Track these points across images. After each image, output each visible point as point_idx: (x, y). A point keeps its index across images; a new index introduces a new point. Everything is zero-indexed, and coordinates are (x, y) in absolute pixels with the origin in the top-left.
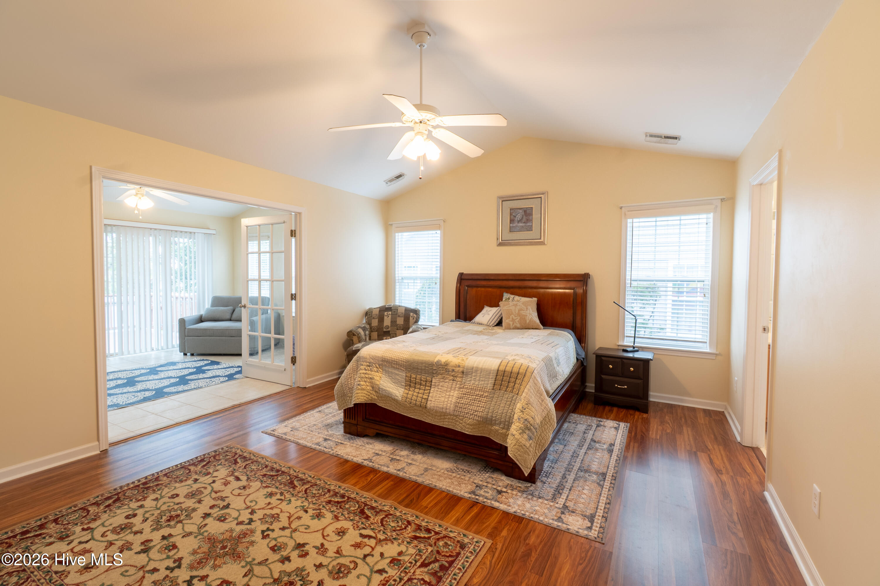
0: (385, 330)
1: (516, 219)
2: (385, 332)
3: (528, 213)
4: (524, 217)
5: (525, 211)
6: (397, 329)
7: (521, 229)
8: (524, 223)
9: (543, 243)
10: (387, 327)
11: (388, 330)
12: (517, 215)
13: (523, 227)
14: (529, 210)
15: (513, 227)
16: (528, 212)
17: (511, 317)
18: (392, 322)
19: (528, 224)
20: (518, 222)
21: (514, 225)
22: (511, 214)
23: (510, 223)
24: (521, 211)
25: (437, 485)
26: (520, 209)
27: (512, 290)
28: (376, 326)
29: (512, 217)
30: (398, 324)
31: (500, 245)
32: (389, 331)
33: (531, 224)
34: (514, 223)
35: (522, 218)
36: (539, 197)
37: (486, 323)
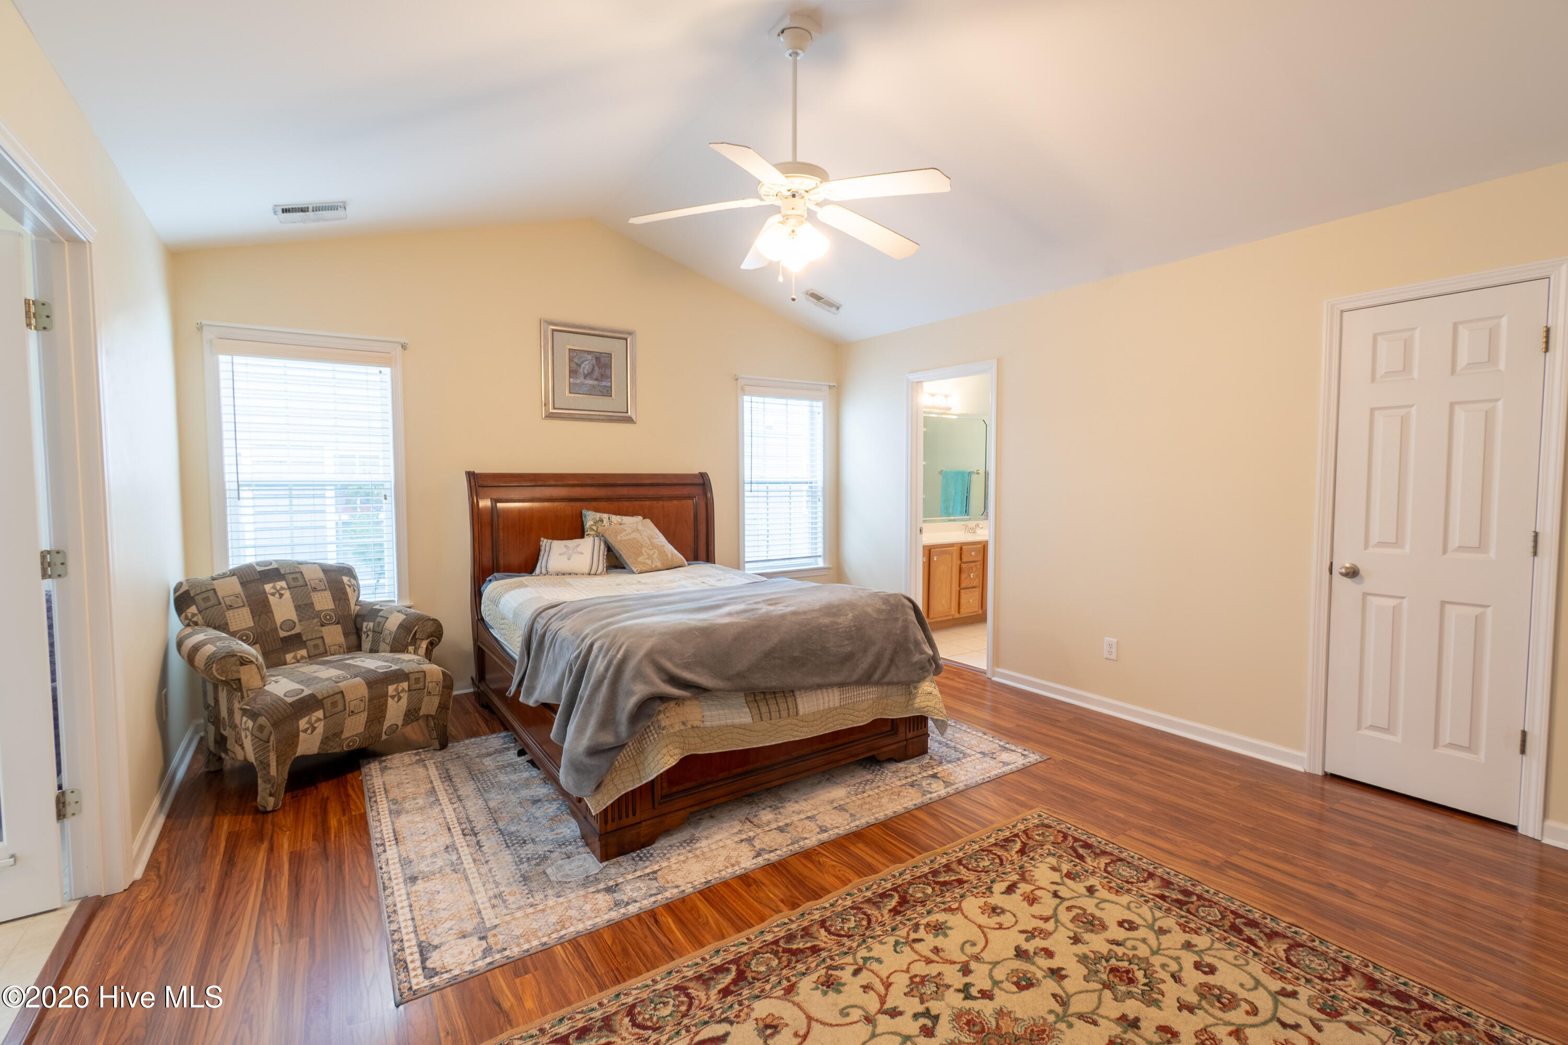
0: (283, 634)
1: (581, 370)
2: (285, 640)
3: (602, 364)
4: (596, 368)
5: (597, 359)
6: (322, 626)
7: (591, 392)
8: (596, 380)
9: (629, 420)
10: (290, 624)
11: (293, 632)
12: (583, 362)
13: (594, 387)
14: (604, 357)
15: (575, 384)
16: (603, 360)
17: (643, 551)
18: (298, 608)
19: (604, 383)
20: (586, 376)
21: (578, 381)
22: (571, 360)
23: (570, 377)
24: (590, 357)
25: (710, 878)
26: (589, 352)
27: (594, 504)
28: (248, 629)
29: (574, 365)
30: (321, 611)
31: (550, 416)
32: (298, 636)
33: (609, 384)
34: (577, 378)
35: (593, 370)
36: (623, 336)
37: (587, 570)
